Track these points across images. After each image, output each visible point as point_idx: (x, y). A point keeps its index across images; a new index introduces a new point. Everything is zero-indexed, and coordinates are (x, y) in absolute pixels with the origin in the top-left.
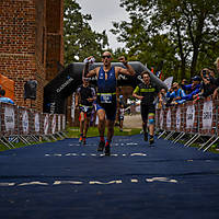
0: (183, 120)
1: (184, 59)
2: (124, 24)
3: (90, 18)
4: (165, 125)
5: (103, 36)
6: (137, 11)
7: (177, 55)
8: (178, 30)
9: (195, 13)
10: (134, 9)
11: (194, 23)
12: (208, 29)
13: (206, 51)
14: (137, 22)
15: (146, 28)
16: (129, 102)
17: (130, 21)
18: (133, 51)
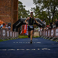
0: (50, 34)
1: (50, 18)
2: (34, 8)
3: (25, 7)
4: (45, 35)
5: (29, 11)
6: (38, 5)
7: (48, 17)
8: (48, 10)
9: (53, 5)
10: (37, 4)
11: (53, 8)
12: (57, 10)
13: (56, 15)
14: (38, 8)
15: (40, 9)
16: (35, 29)
17: (36, 7)
18: (36, 15)
